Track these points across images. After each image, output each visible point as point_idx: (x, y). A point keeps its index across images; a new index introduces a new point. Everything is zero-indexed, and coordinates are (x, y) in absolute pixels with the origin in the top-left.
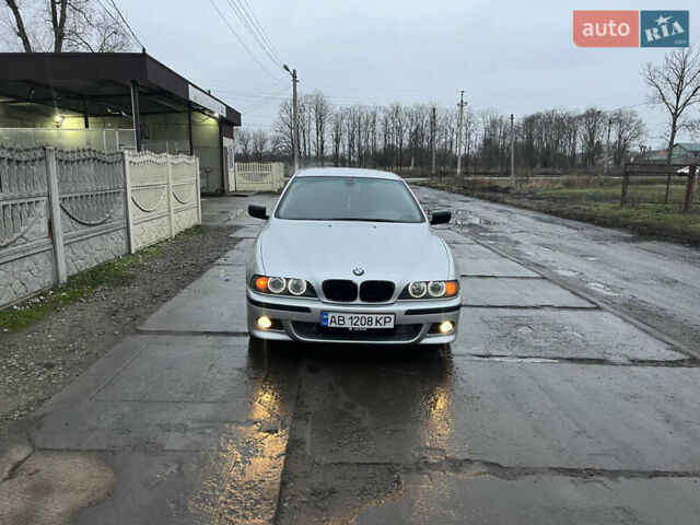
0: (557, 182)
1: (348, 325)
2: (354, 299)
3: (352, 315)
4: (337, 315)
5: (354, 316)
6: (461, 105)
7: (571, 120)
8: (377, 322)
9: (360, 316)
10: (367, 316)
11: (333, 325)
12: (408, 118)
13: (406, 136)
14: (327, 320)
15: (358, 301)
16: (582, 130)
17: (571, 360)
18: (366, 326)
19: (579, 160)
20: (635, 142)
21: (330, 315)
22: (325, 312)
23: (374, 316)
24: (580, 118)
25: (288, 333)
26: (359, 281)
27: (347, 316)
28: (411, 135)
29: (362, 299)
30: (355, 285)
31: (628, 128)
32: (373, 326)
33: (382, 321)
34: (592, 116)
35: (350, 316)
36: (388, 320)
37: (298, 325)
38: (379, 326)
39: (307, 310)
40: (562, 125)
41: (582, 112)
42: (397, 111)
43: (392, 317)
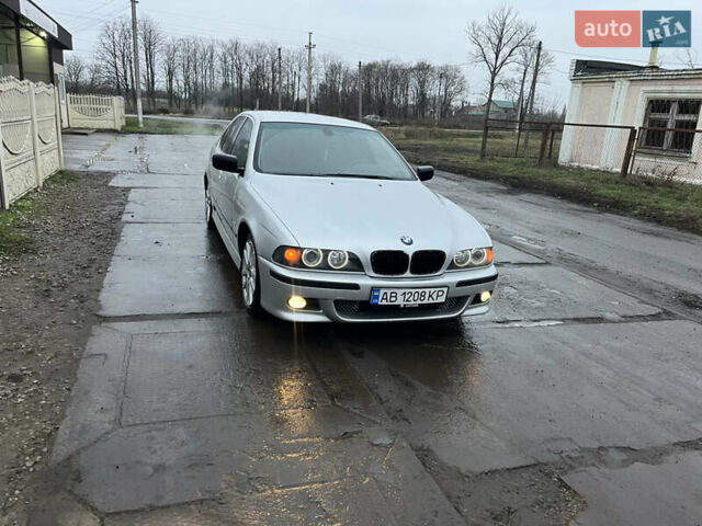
0: (399, 131)
1: (400, 301)
2: (404, 271)
3: (403, 290)
4: (389, 292)
5: (407, 291)
6: (310, 47)
7: (406, 72)
8: (430, 296)
9: (413, 291)
10: (420, 291)
11: (384, 302)
12: (247, 57)
13: (246, 75)
14: (377, 297)
15: (408, 274)
16: (414, 82)
17: (577, 320)
18: (419, 302)
19: (411, 111)
20: (458, 97)
21: (382, 291)
22: (374, 289)
23: (427, 290)
24: (412, 70)
25: (326, 314)
26: (410, 251)
27: (400, 292)
28: (252, 75)
29: (412, 272)
30: (407, 256)
31: (453, 84)
32: (426, 302)
33: (434, 296)
34: (423, 68)
35: (403, 291)
36: (440, 293)
37: (341, 305)
38: (431, 301)
39: (356, 287)
40: (396, 76)
41: (414, 65)
42: (236, 46)
43: (445, 290)
